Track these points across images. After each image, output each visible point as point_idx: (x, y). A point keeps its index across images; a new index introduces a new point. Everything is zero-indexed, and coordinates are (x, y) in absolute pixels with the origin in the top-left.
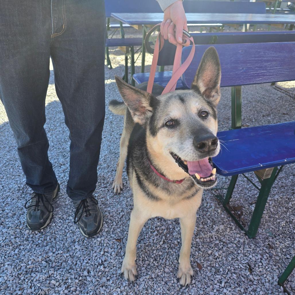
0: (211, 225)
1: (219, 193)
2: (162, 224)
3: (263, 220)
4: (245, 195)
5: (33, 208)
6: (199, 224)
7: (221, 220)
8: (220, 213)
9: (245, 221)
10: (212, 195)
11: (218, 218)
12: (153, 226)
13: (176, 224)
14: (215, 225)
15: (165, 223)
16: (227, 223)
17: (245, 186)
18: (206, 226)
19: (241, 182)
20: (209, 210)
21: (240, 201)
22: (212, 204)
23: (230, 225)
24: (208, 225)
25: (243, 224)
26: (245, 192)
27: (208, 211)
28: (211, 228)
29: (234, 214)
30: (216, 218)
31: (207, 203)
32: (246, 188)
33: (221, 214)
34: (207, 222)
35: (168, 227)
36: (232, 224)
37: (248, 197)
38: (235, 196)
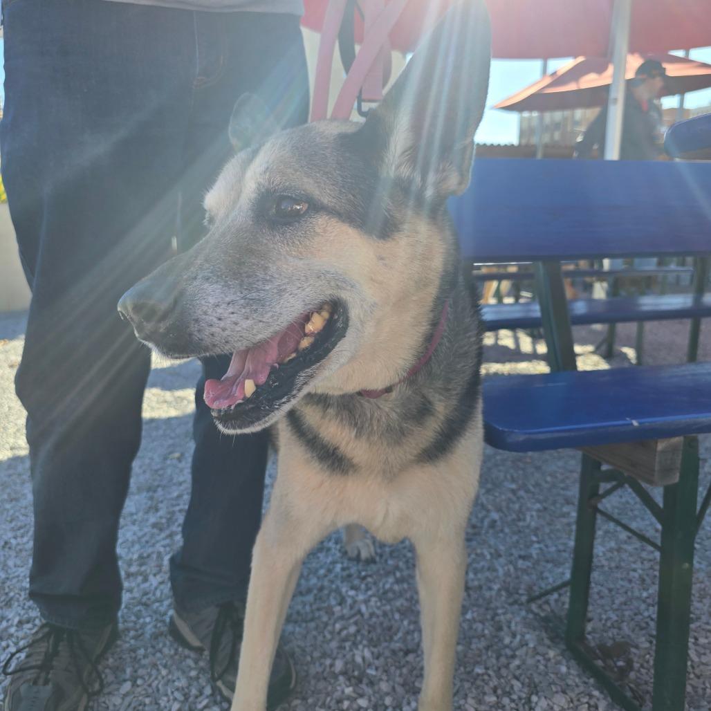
0: (524, 696)
1: (552, 611)
2: (361, 692)
3: (704, 683)
4: (636, 614)
5: (30, 675)
6: (485, 694)
7: (557, 681)
8: (553, 661)
9: (641, 687)
10: (531, 616)
11: (547, 674)
12: (329, 699)
13: (407, 692)
14: (537, 694)
15: (369, 691)
16: (577, 691)
17: (637, 593)
18: (506, 701)
19: (621, 583)
20: (518, 653)
21: (620, 629)
22: (528, 637)
23: (591, 696)
24: (514, 697)
25: (635, 698)
26: (638, 608)
27: (514, 657)
28: (524, 705)
29: (603, 668)
30: (540, 674)
31: (514, 636)
32: (638, 598)
33: (558, 663)
34: (512, 687)
35: (380, 702)
36: (596, 693)
37: (648, 620)
38: (604, 617)
